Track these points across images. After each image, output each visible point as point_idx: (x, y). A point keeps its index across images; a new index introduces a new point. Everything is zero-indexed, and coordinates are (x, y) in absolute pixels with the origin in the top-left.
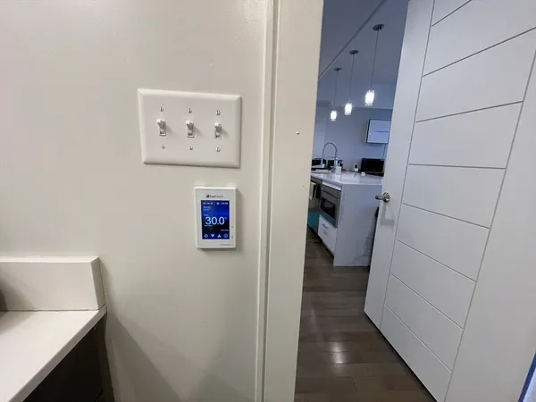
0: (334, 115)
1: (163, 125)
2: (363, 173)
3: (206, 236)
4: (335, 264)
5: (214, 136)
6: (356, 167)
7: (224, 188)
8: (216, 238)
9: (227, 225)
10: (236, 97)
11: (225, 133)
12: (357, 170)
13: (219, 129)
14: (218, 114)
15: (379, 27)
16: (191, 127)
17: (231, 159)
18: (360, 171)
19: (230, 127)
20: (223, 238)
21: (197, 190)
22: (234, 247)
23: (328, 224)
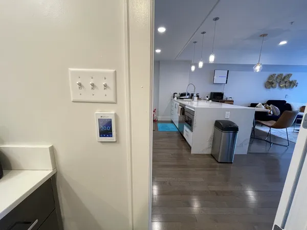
0: (193, 68)
1: (80, 84)
2: (211, 101)
3: (101, 135)
4: (192, 153)
5: (103, 89)
6: (207, 97)
7: (109, 113)
8: (106, 136)
9: (111, 130)
10: (113, 70)
11: (109, 88)
12: (208, 99)
13: (105, 86)
14: (105, 79)
15: (216, 19)
16: (93, 85)
17: (112, 99)
18: (209, 99)
19: (111, 84)
20: (109, 136)
21: (96, 114)
22: (115, 141)
23: (188, 130)
